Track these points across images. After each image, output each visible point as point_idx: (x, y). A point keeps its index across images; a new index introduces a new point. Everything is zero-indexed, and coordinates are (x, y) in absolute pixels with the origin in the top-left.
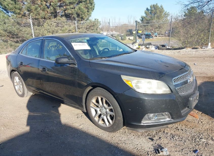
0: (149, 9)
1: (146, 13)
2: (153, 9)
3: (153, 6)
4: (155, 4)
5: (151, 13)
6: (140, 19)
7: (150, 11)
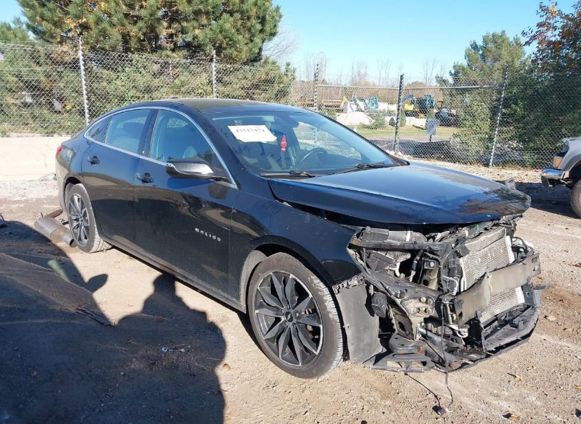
0: (478, 44)
1: (468, 56)
2: (491, 46)
3: (491, 37)
4: (499, 32)
5: (483, 56)
6: (450, 72)
7: (481, 52)
